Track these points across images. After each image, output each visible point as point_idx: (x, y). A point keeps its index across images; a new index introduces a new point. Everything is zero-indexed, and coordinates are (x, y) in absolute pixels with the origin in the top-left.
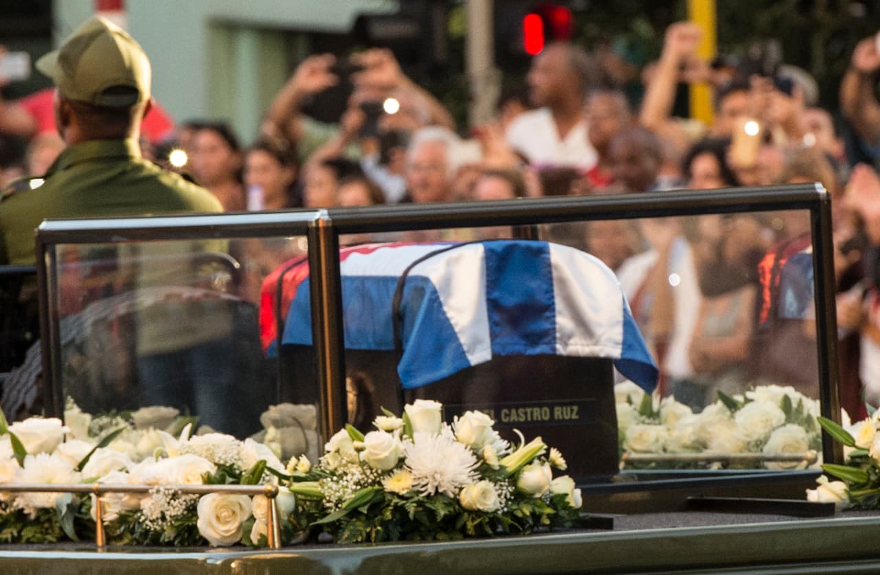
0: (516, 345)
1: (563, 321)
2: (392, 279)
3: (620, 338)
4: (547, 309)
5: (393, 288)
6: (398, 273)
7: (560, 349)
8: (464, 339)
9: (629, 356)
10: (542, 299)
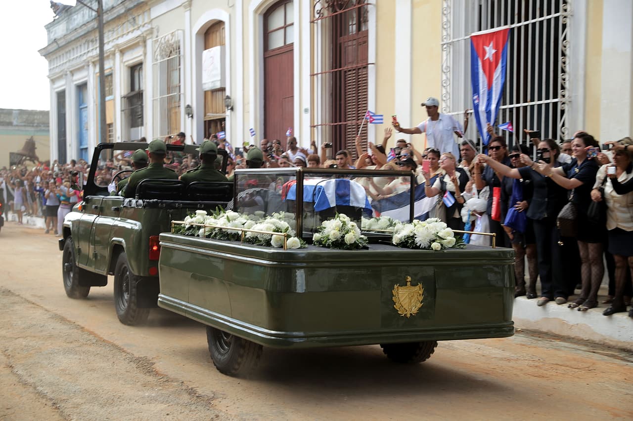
0: (341, 203)
1: (352, 198)
2: (313, 186)
3: (365, 203)
4: (348, 195)
5: (314, 188)
6: (315, 185)
7: (351, 205)
8: (330, 201)
9: (367, 207)
10: (347, 193)
